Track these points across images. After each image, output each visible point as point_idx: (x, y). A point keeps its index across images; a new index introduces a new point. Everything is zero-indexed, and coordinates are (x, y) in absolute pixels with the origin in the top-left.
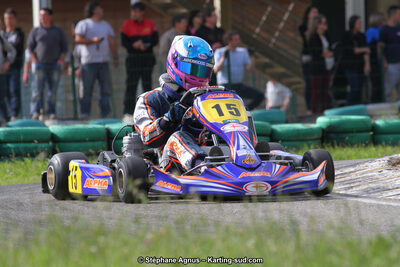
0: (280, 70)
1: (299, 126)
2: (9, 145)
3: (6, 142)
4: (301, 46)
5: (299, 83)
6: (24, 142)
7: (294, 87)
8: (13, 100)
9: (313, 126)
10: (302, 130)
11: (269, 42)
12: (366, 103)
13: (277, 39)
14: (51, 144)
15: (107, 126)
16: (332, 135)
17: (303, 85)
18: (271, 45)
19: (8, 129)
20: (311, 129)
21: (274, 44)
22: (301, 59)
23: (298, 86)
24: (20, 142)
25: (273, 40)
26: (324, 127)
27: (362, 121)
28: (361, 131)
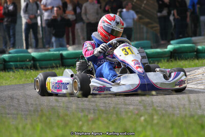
0: (147, 20)
1: (158, 50)
2: (11, 63)
3: (9, 62)
4: (157, 8)
5: (156, 27)
6: (20, 61)
7: (154, 29)
8: (12, 39)
9: (166, 50)
10: (160, 52)
11: (141, 6)
12: (191, 37)
13: (145, 4)
14: (32, 62)
15: (61, 52)
16: (176, 54)
17: (159, 28)
18: (142, 8)
19: (10, 55)
20: (165, 51)
21: (144, 7)
22: (157, 15)
23: (156, 28)
24: (17, 61)
25: (143, 5)
26: (171, 50)
27: (190, 47)
28: (190, 52)
